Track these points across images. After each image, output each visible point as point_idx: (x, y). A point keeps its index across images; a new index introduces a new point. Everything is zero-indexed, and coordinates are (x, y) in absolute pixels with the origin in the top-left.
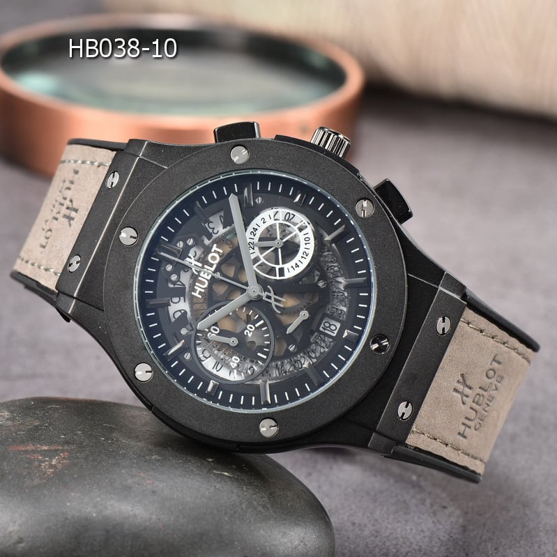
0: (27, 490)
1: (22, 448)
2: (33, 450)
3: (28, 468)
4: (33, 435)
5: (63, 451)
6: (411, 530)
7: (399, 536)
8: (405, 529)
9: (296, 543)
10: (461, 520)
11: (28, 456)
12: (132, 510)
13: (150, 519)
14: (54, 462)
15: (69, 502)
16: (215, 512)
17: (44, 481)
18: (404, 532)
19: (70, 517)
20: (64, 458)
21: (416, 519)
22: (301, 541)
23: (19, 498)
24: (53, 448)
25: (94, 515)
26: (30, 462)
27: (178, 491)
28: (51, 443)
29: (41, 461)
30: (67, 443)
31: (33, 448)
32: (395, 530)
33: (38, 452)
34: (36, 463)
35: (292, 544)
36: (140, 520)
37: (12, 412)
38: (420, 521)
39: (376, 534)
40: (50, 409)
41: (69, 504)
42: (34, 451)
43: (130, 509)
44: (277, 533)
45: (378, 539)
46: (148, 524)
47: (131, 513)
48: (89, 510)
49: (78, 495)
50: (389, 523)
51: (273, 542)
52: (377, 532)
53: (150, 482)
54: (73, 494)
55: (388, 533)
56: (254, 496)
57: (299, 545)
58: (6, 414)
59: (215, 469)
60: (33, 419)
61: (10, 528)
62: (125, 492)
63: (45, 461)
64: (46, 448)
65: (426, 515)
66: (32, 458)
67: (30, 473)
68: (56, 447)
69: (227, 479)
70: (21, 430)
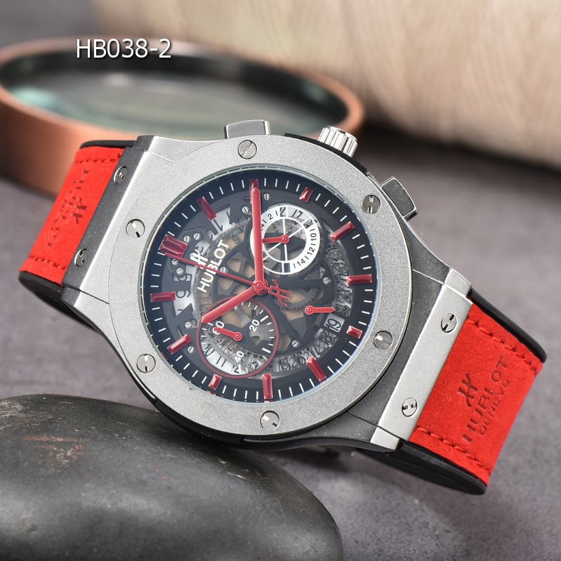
0: (42, 479)
1: (36, 438)
2: (47, 442)
3: (43, 458)
4: (46, 428)
5: (78, 444)
6: (415, 550)
7: (403, 555)
8: (408, 549)
9: (308, 549)
10: (464, 544)
11: (43, 447)
12: (147, 504)
13: (165, 513)
14: (69, 454)
15: (85, 492)
16: (229, 511)
17: (59, 471)
18: (407, 552)
19: (84, 507)
20: (79, 450)
21: (419, 541)
22: (313, 548)
23: (34, 486)
24: (67, 440)
25: (109, 506)
26: (45, 452)
28: (65, 436)
29: (56, 452)
30: (82, 436)
31: (48, 439)
33: (53, 443)
34: (51, 454)
35: (303, 549)
36: (154, 514)
37: (25, 405)
38: (424, 543)
39: (379, 553)
40: (63, 405)
41: (84, 494)
42: (49, 443)
43: (145, 502)
44: (289, 537)
46: (162, 518)
47: (146, 507)
48: (104, 501)
49: (94, 486)
50: (392, 542)
51: (286, 546)
53: (166, 478)
54: (88, 485)
55: (390, 553)
56: (267, 500)
57: (310, 550)
58: (19, 407)
59: (229, 471)
60: (46, 413)
61: (24, 516)
62: (140, 486)
63: (60, 452)
64: (61, 440)
65: (429, 538)
66: (47, 448)
67: (45, 463)
68: (71, 440)
69: (241, 482)
70: (34, 422)
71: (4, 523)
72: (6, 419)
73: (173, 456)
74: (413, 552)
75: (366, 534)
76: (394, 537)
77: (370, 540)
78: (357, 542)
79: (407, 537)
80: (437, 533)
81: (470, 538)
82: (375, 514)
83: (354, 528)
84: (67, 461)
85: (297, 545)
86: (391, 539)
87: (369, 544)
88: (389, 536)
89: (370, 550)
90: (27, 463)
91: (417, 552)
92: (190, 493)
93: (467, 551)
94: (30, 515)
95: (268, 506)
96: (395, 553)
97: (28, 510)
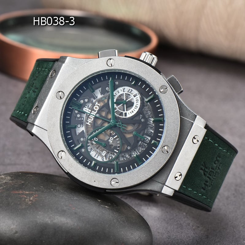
0: (20, 211)
1: (17, 192)
2: (22, 193)
3: (20, 201)
4: (21, 187)
5: (35, 194)
6: (184, 236)
7: (179, 238)
8: (181, 236)
9: (137, 238)
10: (206, 233)
11: (19, 196)
13: (74, 225)
14: (31, 199)
16: (102, 223)
17: (27, 207)
18: (181, 237)
19: (38, 223)
20: (36, 197)
21: (186, 232)
22: (139, 238)
23: (16, 214)
25: (49, 222)
26: (21, 198)
27: (86, 213)
28: (30, 191)
29: (25, 198)
30: (37, 191)
31: (22, 192)
32: (177, 236)
33: (24, 194)
34: (24, 199)
35: (135, 238)
36: (69, 225)
37: (12, 177)
38: (188, 232)
39: (169, 238)
40: (28, 176)
41: (38, 217)
42: (22, 194)
43: (65, 220)
44: (129, 233)
45: (170, 239)
46: (73, 227)
47: (66, 222)
48: (47, 220)
49: (42, 213)
51: (127, 237)
52: (169, 237)
53: (74, 209)
54: (40, 213)
55: (174, 237)
56: (119, 217)
57: (138, 239)
58: (9, 178)
59: (102, 204)
60: (21, 180)
61: (12, 227)
62: (63, 213)
63: (27, 198)
64: (28, 193)
65: (190, 230)
66: (22, 196)
67: (21, 203)
68: (32, 193)
69: (107, 209)
70: (16, 185)
71: (3, 230)
72: (3, 184)
73: (77, 199)
74: (183, 237)
75: (163, 229)
76: (175, 230)
77: (164, 232)
78: (159, 233)
79: (180, 230)
80: (194, 228)
81: (208, 230)
82: (166, 220)
83: (157, 227)
84: (31, 202)
85: (132, 237)
86: (173, 231)
87: (164, 234)
88: (173, 230)
89: (164, 236)
90: (13, 204)
91: (185, 237)
92: (85, 215)
93: (207, 236)
94: (15, 227)
95: (119, 220)
96: (176, 237)
97: (14, 224)
